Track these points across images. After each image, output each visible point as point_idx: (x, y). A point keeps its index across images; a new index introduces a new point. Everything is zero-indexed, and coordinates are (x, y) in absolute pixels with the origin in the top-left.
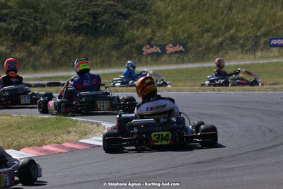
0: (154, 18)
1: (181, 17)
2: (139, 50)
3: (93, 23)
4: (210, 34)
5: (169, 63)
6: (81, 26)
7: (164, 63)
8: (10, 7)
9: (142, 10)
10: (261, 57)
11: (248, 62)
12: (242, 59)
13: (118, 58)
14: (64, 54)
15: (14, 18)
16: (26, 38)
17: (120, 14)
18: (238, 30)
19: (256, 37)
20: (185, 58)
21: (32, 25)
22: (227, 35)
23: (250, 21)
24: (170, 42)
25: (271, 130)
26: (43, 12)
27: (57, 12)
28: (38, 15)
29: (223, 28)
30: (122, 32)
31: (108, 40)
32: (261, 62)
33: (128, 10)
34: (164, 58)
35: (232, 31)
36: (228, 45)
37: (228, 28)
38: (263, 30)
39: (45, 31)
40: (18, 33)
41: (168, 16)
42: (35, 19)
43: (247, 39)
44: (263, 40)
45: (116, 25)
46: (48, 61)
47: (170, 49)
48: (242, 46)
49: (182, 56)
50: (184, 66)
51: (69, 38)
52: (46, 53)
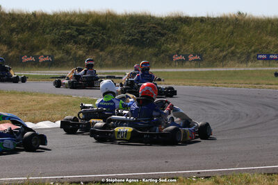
0: (182, 37)
1: (199, 37)
2: (171, 58)
3: (141, 38)
4: (218, 49)
5: (190, 67)
6: (133, 40)
7: (187, 67)
8: (87, 26)
9: (174, 31)
10: (251, 66)
11: (242, 69)
12: (238, 67)
13: (156, 62)
14: (121, 58)
15: (89, 32)
16: (96, 46)
17: (159, 33)
18: (236, 48)
19: (248, 53)
20: (201, 65)
21: (101, 38)
22: (230, 50)
23: (245, 42)
24: (191, 53)
25: (247, 115)
26: (108, 29)
27: (118, 30)
28: (104, 31)
29: (227, 46)
30: (160, 46)
31: (150, 50)
32: (250, 69)
33: (165, 31)
34: (187, 63)
35: (233, 48)
36: (230, 57)
37: (230, 46)
38: (253, 48)
39: (109, 42)
40: (91, 43)
41: (191, 36)
42: (102, 34)
43: (242, 54)
44: (253, 55)
45: (156, 40)
46: (110, 62)
47: (191, 58)
48: (239, 58)
49: (198, 63)
50: (199, 70)
51: (124, 48)
52: (109, 57)
